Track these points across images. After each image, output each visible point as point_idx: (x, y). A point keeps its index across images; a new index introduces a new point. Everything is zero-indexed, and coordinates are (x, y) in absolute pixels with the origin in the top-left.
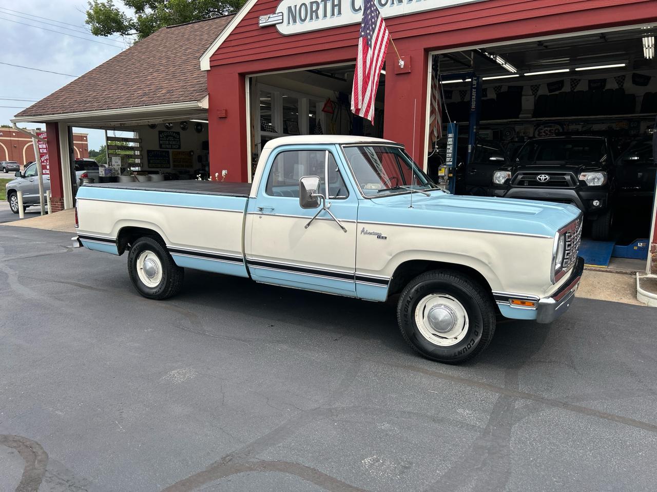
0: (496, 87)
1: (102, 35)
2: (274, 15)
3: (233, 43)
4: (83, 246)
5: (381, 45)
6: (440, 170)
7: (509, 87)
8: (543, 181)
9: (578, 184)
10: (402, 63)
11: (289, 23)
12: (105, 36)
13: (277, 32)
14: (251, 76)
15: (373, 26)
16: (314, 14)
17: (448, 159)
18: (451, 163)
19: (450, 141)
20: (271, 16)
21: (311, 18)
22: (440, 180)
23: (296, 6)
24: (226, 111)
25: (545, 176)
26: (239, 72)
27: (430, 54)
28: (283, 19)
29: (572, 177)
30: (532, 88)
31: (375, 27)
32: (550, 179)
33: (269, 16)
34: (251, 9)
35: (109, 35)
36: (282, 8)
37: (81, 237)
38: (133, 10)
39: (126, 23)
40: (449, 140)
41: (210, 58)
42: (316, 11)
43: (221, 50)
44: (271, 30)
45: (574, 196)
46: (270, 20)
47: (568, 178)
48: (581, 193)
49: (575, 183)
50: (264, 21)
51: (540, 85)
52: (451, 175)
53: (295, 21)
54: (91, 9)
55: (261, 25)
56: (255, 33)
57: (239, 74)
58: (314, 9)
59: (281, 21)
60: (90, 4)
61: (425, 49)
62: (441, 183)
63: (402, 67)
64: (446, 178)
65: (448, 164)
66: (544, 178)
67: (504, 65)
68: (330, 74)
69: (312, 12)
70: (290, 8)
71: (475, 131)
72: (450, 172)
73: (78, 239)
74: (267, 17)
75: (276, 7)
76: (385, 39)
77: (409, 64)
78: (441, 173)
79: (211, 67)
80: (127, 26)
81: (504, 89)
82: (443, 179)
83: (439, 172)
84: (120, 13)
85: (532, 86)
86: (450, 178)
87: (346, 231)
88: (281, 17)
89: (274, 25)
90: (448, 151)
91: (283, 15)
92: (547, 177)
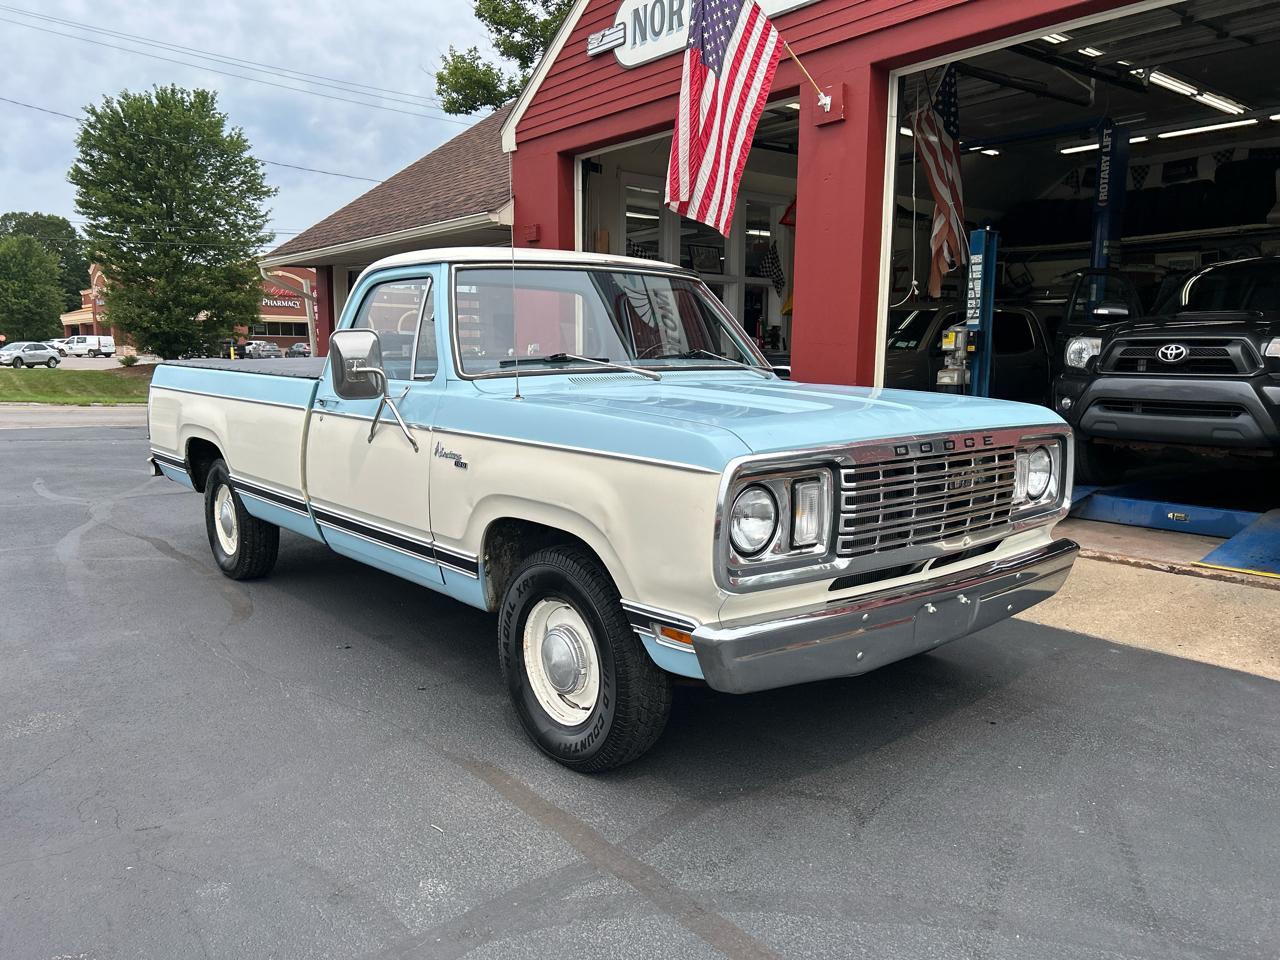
0: (1219, 153)
1: (462, 112)
2: (612, 31)
3: (551, 95)
4: (162, 474)
5: (755, 62)
6: (947, 336)
7: (1252, 152)
8: (1171, 360)
9: (1262, 366)
10: (826, 101)
11: (635, 43)
12: (467, 113)
13: (617, 63)
14: (585, 156)
15: (729, 23)
16: (675, 18)
17: (970, 313)
18: (977, 322)
19: (976, 271)
20: (607, 33)
21: (671, 28)
22: (948, 361)
23: (646, 6)
24: (539, 228)
25: (1177, 348)
26: (560, 150)
27: (895, 75)
28: (625, 37)
29: (1246, 350)
31: (734, 24)
32: (1190, 355)
33: (602, 33)
34: (578, 23)
35: (473, 112)
36: (624, 14)
37: (157, 456)
38: (515, 63)
39: (504, 88)
40: (975, 268)
41: (516, 128)
42: (679, 12)
43: (534, 109)
44: (607, 61)
45: (1250, 399)
46: (606, 40)
47: (1234, 351)
48: (1267, 389)
49: (1253, 363)
50: (595, 45)
52: (972, 348)
53: (644, 38)
54: (445, 68)
55: (590, 53)
56: (583, 70)
57: (559, 153)
58: (675, 9)
59: (622, 40)
60: (445, 59)
61: (874, 66)
62: (950, 367)
63: (828, 109)
64: (960, 354)
65: (970, 322)
66: (1174, 352)
67: (1199, 98)
68: (787, 146)
69: (672, 13)
70: (636, 11)
71: (1105, 251)
72: (969, 342)
73: (153, 460)
74: (598, 35)
75: (614, 14)
76: (767, 49)
77: (842, 101)
78: (947, 344)
79: (518, 144)
80: (504, 95)
81: (1241, 155)
82: (954, 358)
83: (944, 340)
84: (494, 72)
86: (970, 354)
87: (417, 450)
88: (621, 33)
89: (610, 51)
90: (971, 294)
91: (625, 28)
92: (1182, 349)
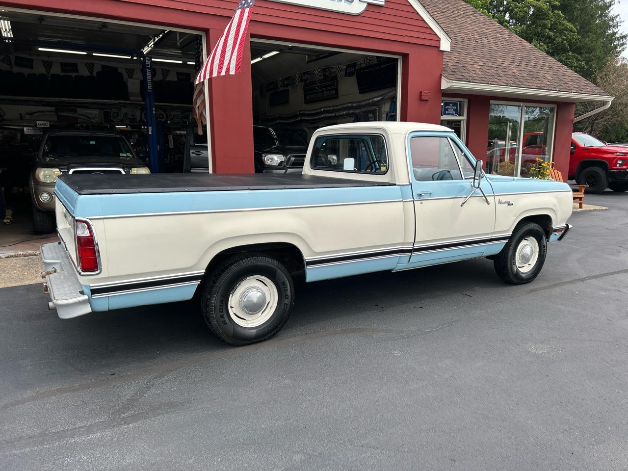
30: (127, 71)
51: (134, 69)
85: (127, 69)
